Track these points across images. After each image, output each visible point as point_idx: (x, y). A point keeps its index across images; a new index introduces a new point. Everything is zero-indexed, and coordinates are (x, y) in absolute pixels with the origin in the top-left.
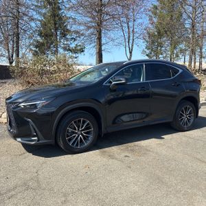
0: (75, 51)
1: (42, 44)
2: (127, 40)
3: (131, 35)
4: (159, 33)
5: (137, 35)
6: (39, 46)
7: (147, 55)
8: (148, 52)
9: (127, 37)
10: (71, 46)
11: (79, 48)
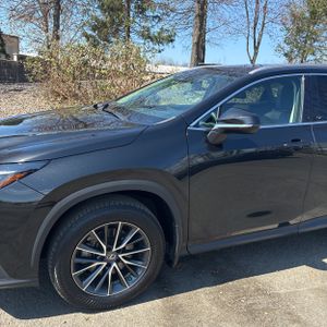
0: (158, 40)
1: (104, 25)
2: (252, 25)
3: (261, 15)
4: (313, 13)
5: (271, 16)
6: (99, 26)
7: (286, 55)
8: (287, 48)
9: (252, 18)
10: (152, 30)
11: (165, 35)
